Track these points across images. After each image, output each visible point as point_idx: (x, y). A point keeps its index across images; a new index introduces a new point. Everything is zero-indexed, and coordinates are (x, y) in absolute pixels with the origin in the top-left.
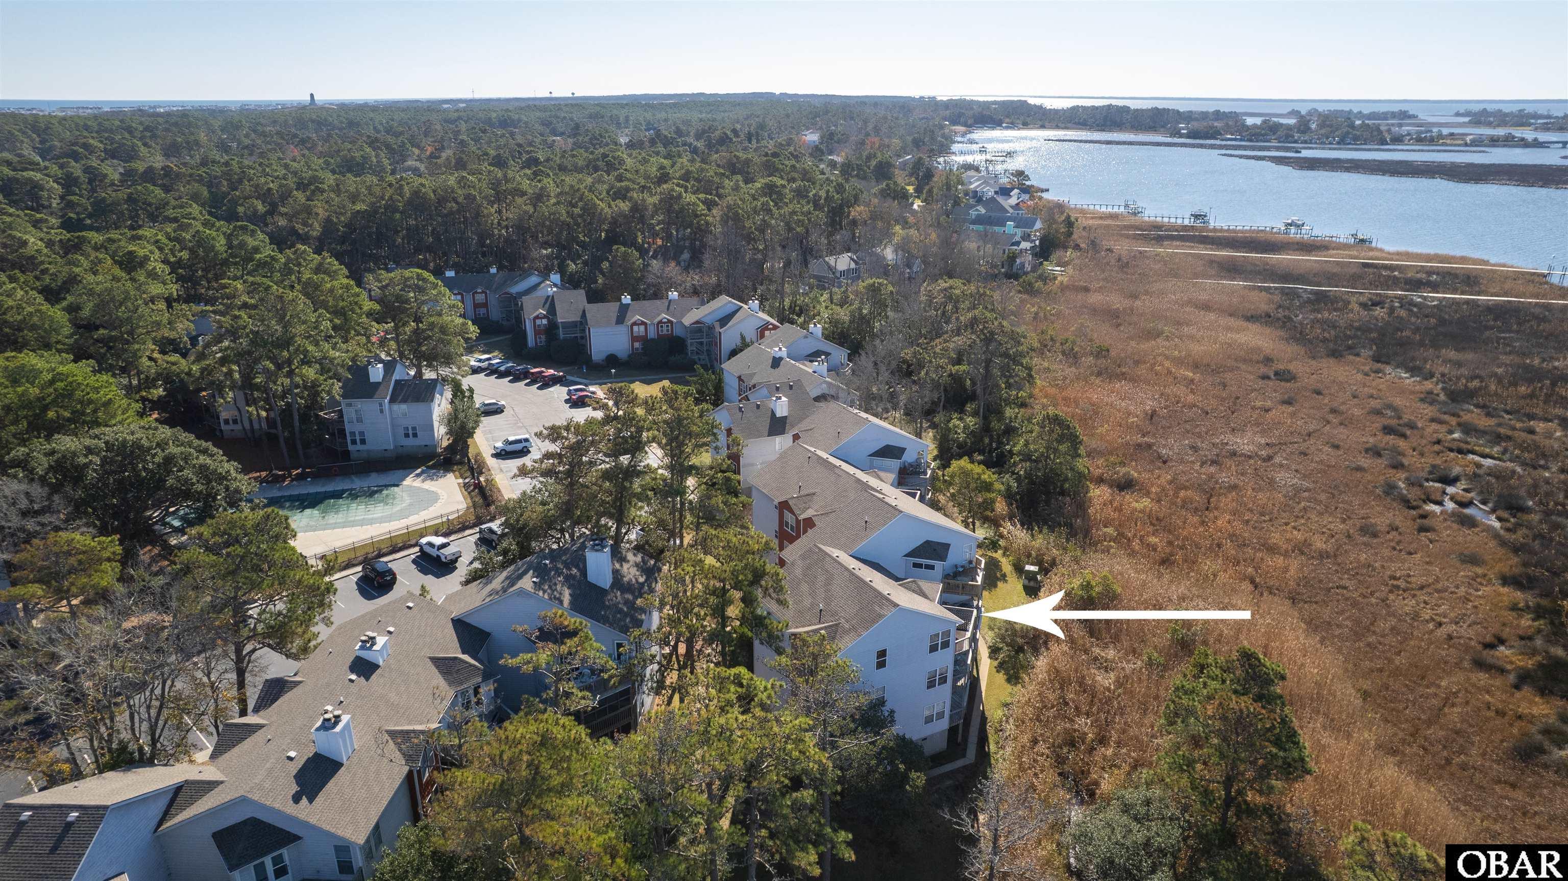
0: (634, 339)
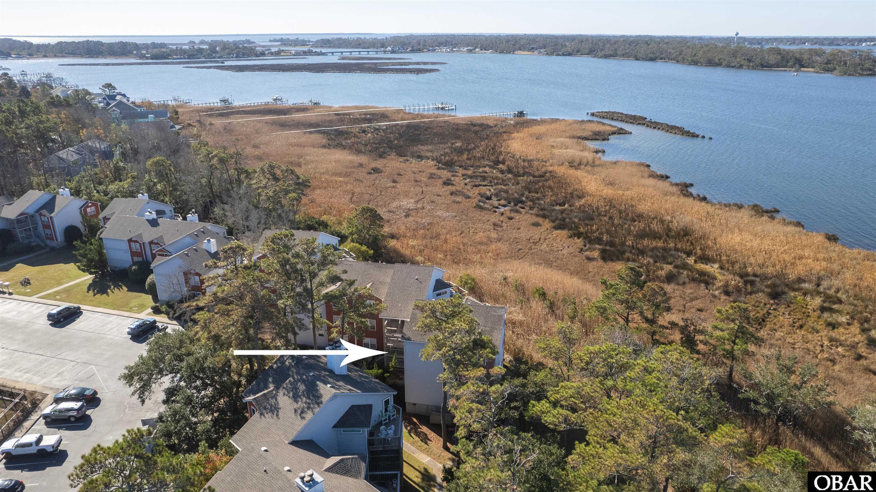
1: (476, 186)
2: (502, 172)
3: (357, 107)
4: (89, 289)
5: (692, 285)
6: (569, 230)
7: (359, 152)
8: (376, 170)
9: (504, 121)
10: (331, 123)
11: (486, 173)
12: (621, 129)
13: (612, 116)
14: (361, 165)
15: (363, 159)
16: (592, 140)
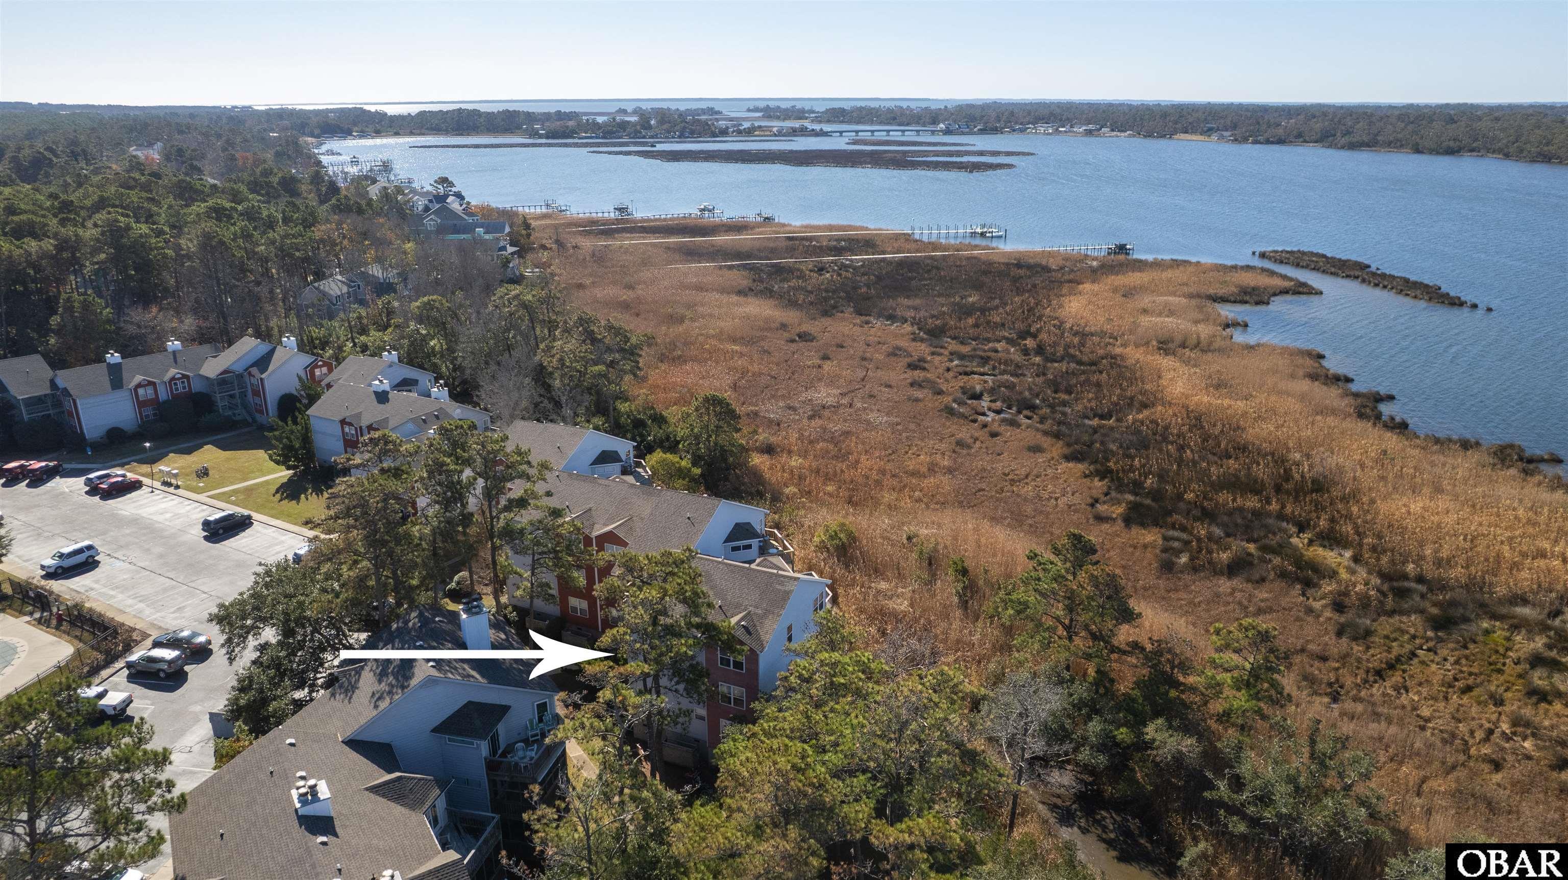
0: (141, 404)
1: (966, 374)
2: (1026, 352)
3: (831, 228)
4: (277, 491)
5: (1279, 585)
6: (1091, 463)
7: (793, 304)
8: (804, 337)
9: (1081, 261)
10: (773, 252)
11: (996, 351)
12: (1304, 285)
13: (1299, 259)
14: (784, 326)
15: (791, 316)
16: (1235, 302)
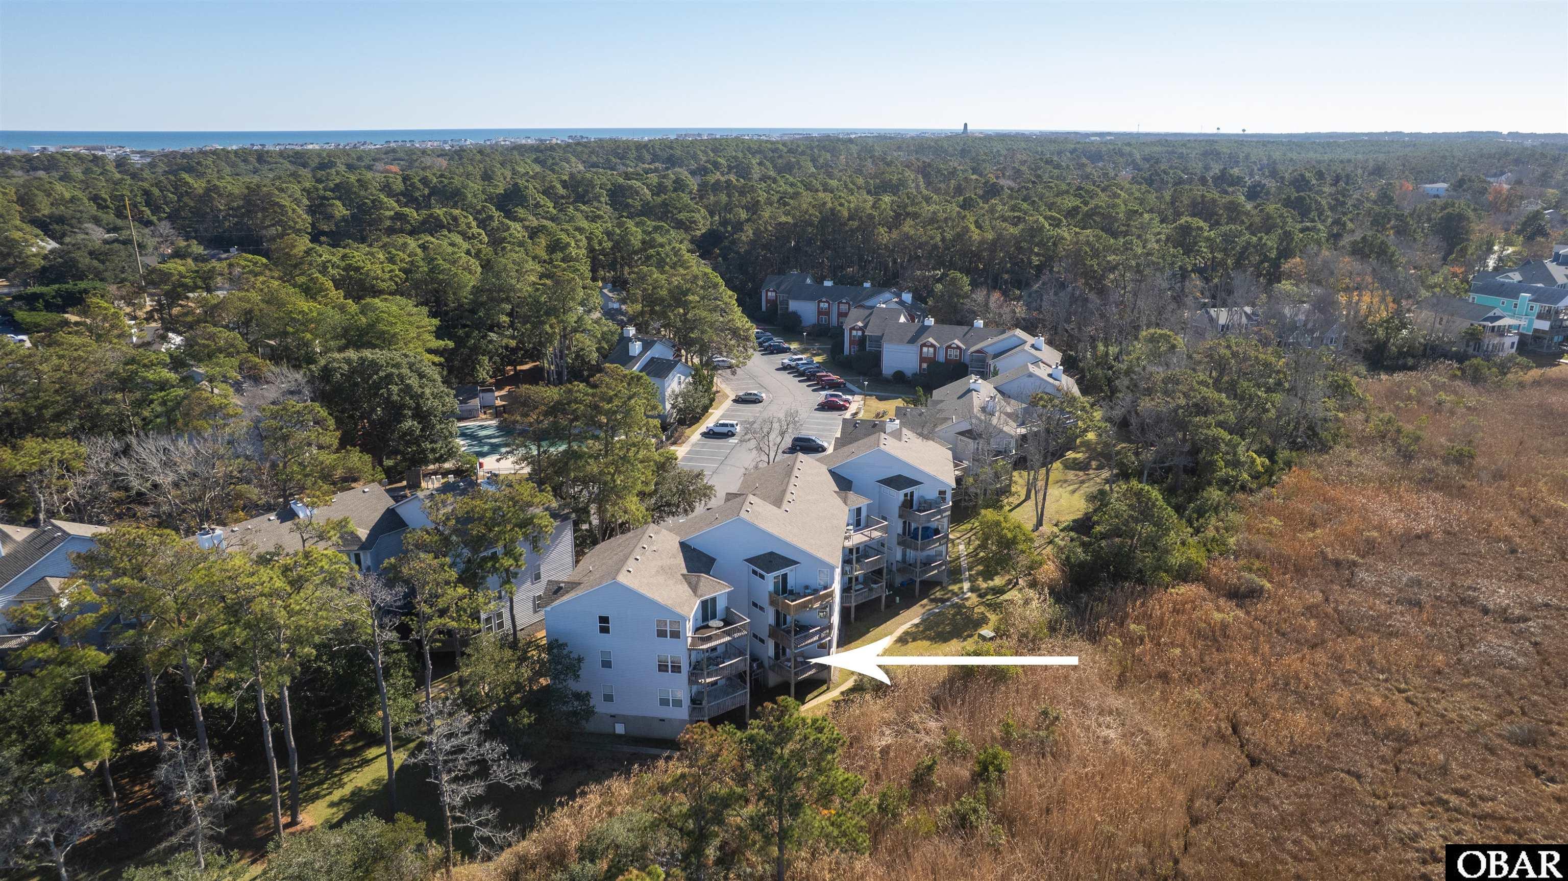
0: (922, 359)
